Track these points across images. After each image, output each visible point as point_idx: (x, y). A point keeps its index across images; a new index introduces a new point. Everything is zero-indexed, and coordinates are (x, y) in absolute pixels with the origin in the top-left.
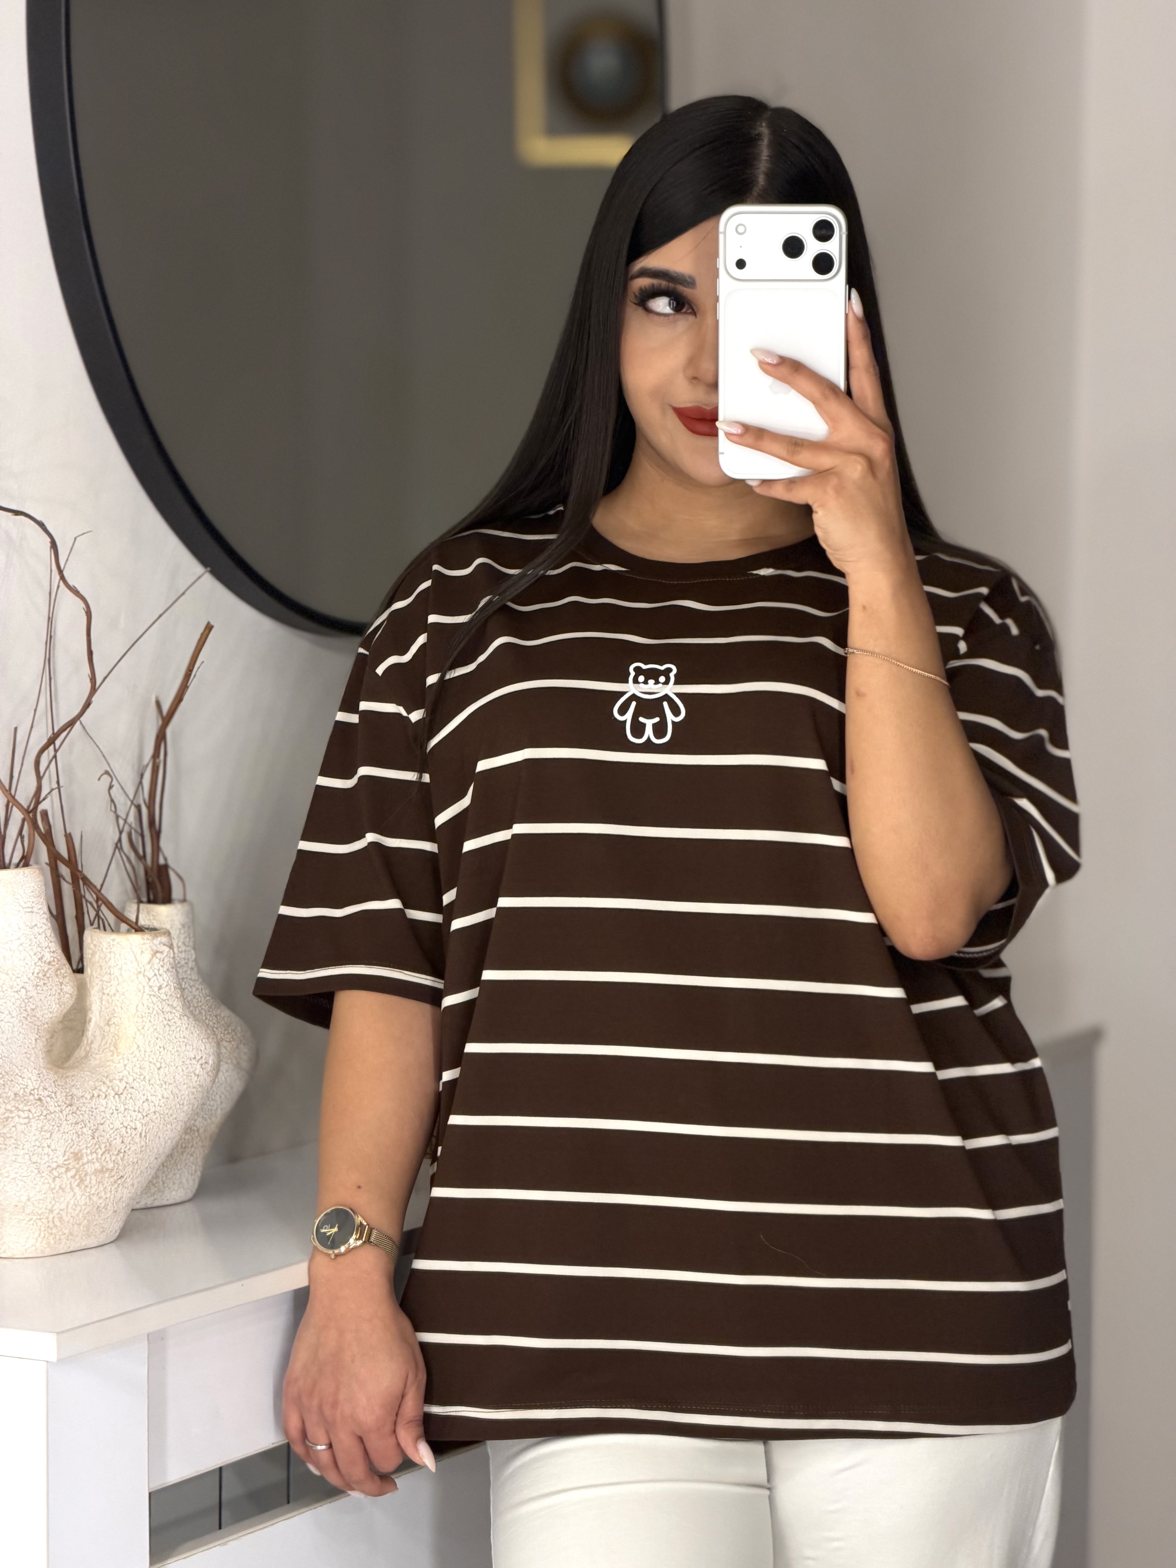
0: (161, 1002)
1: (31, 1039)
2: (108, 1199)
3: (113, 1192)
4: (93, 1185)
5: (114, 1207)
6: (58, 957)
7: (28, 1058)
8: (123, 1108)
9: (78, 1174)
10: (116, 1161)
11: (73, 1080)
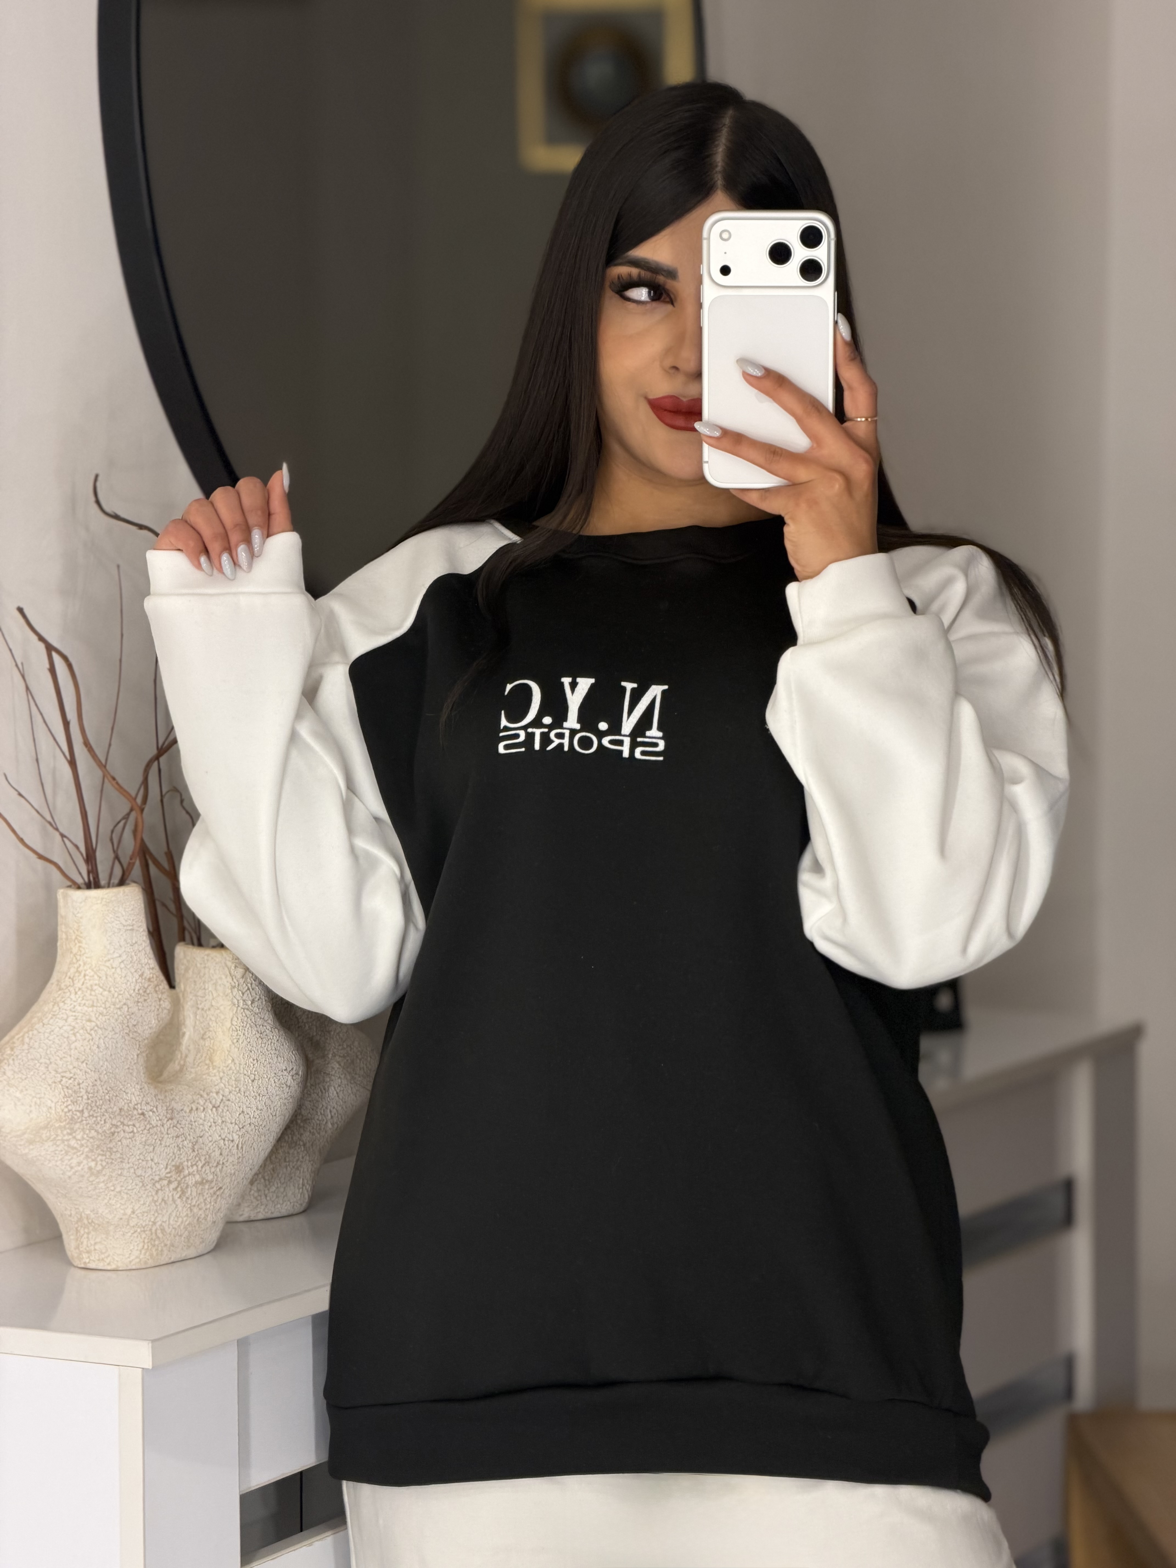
0: (254, 1016)
1: (133, 1055)
2: (208, 1210)
3: (212, 1204)
4: (193, 1197)
5: (213, 1218)
6: (157, 974)
7: (131, 1073)
8: (220, 1121)
9: (180, 1186)
10: (215, 1173)
11: (172, 1094)
